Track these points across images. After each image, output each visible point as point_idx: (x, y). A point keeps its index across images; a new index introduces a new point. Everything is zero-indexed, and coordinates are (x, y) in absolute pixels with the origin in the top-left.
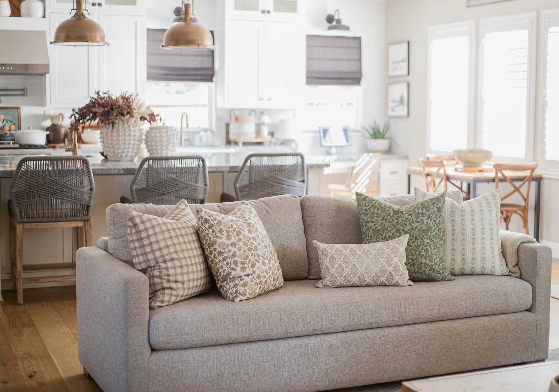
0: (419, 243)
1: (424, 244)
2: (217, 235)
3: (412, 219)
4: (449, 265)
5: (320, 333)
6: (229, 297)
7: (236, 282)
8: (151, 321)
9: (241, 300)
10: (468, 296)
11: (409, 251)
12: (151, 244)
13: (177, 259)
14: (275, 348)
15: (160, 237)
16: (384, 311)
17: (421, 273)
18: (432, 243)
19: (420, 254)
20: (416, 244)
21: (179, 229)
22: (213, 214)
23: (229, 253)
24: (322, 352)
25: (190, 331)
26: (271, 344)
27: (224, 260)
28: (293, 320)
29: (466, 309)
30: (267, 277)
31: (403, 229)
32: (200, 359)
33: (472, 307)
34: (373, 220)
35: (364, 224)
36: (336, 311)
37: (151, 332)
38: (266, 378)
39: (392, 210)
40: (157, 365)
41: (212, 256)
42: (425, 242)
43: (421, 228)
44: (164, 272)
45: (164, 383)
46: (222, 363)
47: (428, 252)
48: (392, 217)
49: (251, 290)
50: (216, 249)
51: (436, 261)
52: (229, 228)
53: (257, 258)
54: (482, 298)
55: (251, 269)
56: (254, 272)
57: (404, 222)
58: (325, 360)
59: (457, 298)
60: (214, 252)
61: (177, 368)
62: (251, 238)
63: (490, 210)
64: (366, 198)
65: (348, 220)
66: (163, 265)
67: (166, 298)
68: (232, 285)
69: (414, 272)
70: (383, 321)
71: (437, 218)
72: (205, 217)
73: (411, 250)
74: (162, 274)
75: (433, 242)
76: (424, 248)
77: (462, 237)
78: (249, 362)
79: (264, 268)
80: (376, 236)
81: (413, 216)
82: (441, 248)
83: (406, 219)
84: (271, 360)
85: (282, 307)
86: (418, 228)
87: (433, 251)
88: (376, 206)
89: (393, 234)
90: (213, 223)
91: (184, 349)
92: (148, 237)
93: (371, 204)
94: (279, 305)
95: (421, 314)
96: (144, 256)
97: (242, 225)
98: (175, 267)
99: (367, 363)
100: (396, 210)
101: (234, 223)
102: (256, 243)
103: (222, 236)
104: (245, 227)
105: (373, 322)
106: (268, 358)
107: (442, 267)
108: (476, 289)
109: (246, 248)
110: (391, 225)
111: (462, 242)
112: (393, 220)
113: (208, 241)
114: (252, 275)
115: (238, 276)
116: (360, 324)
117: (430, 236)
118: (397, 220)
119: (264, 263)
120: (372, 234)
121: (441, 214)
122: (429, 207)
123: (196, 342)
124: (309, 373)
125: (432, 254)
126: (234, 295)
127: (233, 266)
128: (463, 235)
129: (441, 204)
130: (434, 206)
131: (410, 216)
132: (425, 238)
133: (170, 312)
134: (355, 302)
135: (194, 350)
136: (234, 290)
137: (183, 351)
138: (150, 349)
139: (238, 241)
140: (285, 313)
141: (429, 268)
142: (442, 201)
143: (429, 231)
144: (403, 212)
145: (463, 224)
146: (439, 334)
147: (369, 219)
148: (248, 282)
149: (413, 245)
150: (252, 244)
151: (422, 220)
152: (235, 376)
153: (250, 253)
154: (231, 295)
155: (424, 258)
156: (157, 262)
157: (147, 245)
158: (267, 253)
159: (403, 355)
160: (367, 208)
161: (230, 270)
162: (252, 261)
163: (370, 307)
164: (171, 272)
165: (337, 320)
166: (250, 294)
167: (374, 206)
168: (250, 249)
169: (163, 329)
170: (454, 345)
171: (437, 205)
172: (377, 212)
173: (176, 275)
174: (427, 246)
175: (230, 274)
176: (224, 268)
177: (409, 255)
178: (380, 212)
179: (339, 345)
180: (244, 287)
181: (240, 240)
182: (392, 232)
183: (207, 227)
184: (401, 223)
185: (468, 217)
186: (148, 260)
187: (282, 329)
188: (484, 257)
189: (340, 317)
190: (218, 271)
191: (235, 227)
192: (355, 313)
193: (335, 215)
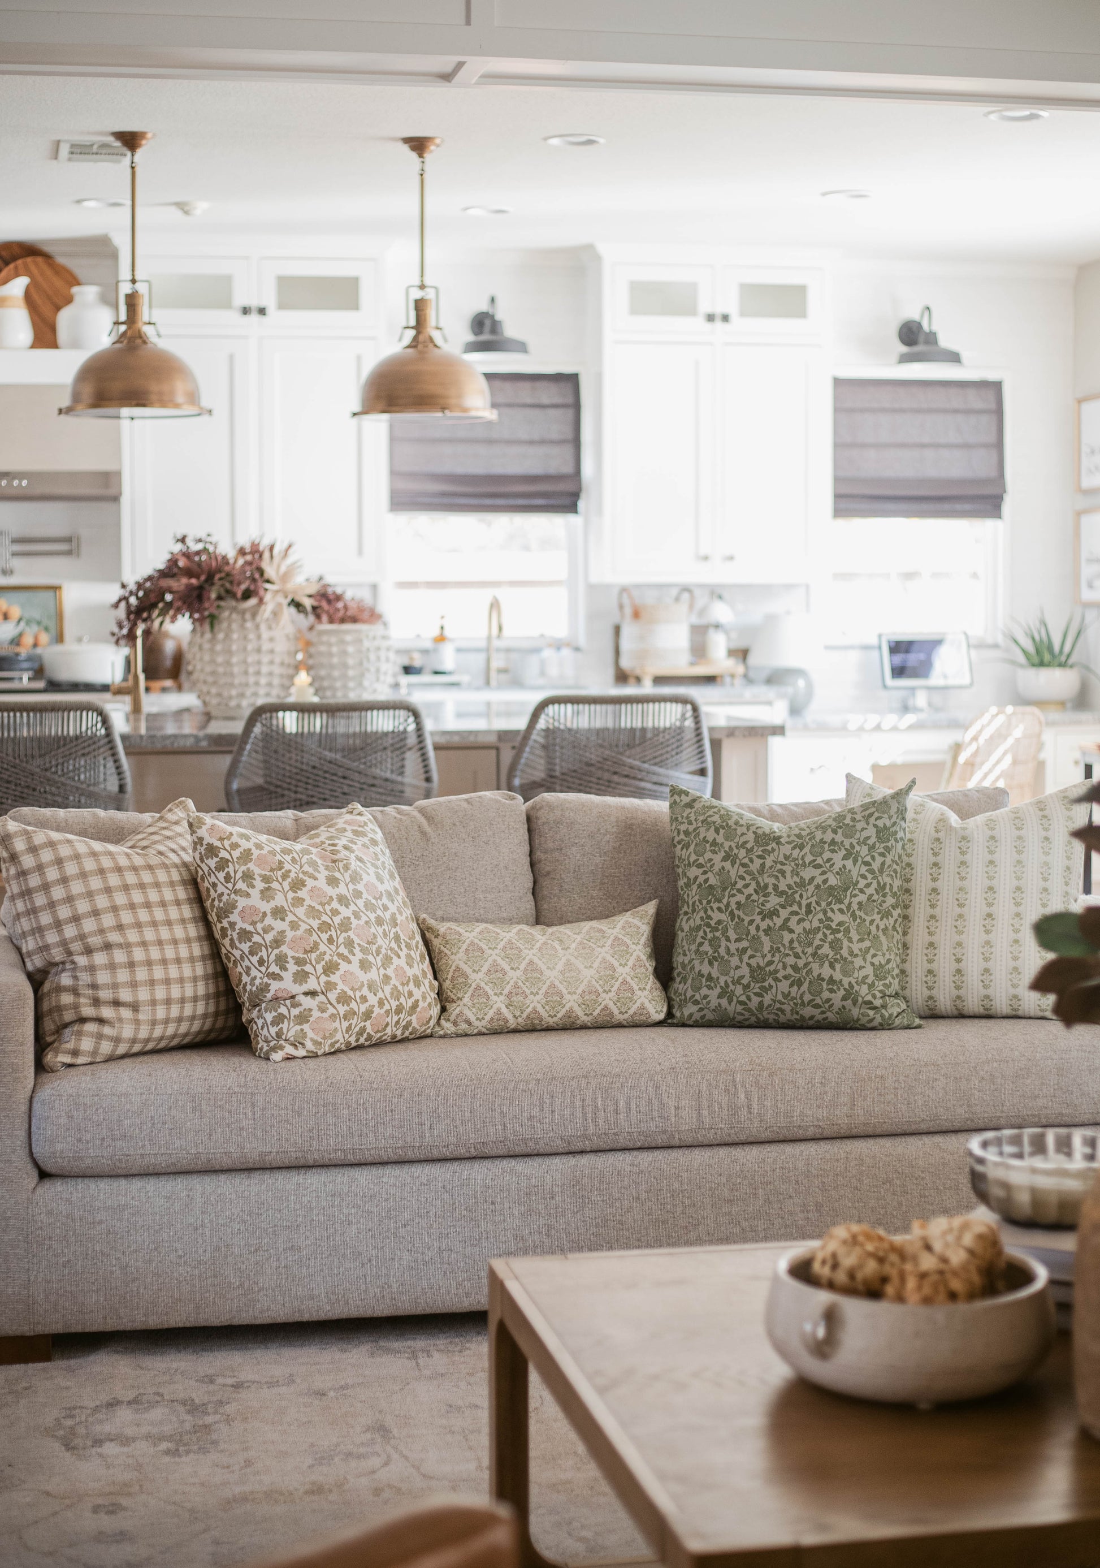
0: (816, 924)
1: (829, 927)
2: (237, 887)
3: (803, 858)
4: (919, 988)
5: (501, 1152)
6: (261, 1049)
7: (280, 1011)
8: (36, 1100)
9: (289, 1058)
10: (943, 1072)
11: (787, 945)
12: (52, 905)
13: (120, 946)
14: (372, 1186)
15: (77, 887)
16: (683, 1103)
17: (820, 1007)
18: (853, 925)
19: (816, 953)
20: (808, 927)
21: (135, 869)
22: (231, 834)
23: (265, 936)
24: (506, 1206)
25: (137, 1131)
26: (363, 1177)
27: (252, 953)
28: (420, 1113)
29: (936, 1108)
30: (373, 1000)
31: (774, 885)
32: (167, 1205)
33: (953, 1102)
34: (701, 861)
35: (680, 871)
36: (546, 1096)
37: (33, 1128)
38: (347, 1265)
39: (755, 833)
40: (50, 1213)
41: (226, 942)
42: (832, 921)
43: (825, 881)
44: (85, 978)
45: (69, 1261)
46: (227, 1218)
47: (841, 948)
48: (749, 851)
49: (321, 1034)
50: (235, 924)
51: (863, 973)
52: (272, 870)
53: (342, 950)
54: (986, 1077)
55: (323, 979)
56: (330, 986)
57: (779, 866)
58: (514, 1226)
59: (907, 1077)
60: (229, 932)
61: (103, 1226)
62: (334, 897)
63: (1047, 839)
64: (694, 800)
65: (650, 861)
66: (82, 961)
67: (86, 1044)
68: (269, 1017)
69: (800, 1001)
70: (683, 1127)
71: (876, 855)
72: (208, 840)
73: (791, 941)
74: (80, 983)
75: (858, 920)
76: (830, 937)
77: (958, 910)
78: (299, 1219)
79: (363, 977)
80: (705, 902)
81: (807, 849)
82: (883, 938)
83: (786, 857)
84: (361, 1217)
85: (393, 1080)
86: (815, 883)
87: (856, 948)
88: (714, 823)
89: (750, 895)
90: (227, 856)
91: (126, 1176)
92: (46, 887)
93: (701, 818)
94: (386, 1072)
95: (797, 1114)
96: (37, 935)
97: (313, 864)
98: (112, 966)
99: (639, 1240)
100: (764, 834)
101: (288, 858)
102: (345, 912)
103: (250, 891)
104: (322, 868)
105: (654, 1129)
106: (353, 1211)
107: (880, 991)
108: (967, 1054)
109: (315, 924)
110: (745, 875)
111: (956, 924)
112: (751, 860)
113: (216, 903)
114: (323, 993)
115: (285, 995)
116: (615, 1134)
117: (850, 904)
118: (761, 861)
119: (364, 965)
120: (697, 897)
121: (889, 844)
122: (854, 826)
123: (153, 1161)
124: (469, 1258)
125: (851, 953)
126: (272, 1044)
127: (274, 969)
128: (961, 905)
129: (890, 817)
130: (868, 824)
131: (797, 850)
132: (832, 910)
133: (88, 1078)
134: (603, 1075)
135: (153, 1181)
136: (273, 1030)
137: (123, 1182)
138: (35, 1173)
139: (293, 905)
140: (399, 1096)
141: (842, 992)
142: (893, 810)
143: (846, 890)
144: (780, 837)
145: (963, 874)
146: (854, 1172)
147: (693, 858)
148: (310, 1010)
149: (799, 929)
150: (335, 912)
151: (829, 860)
152: (262, 1253)
153: (325, 937)
154: (265, 1044)
155: (827, 964)
156: (69, 953)
157: (43, 908)
158: (379, 939)
159: (744, 1224)
160: (691, 828)
161: (266, 980)
162: (327, 958)
163: (643, 1088)
164: (103, 977)
165: (546, 1120)
166: (316, 1043)
167: (708, 824)
168: (325, 927)
169: (63, 1120)
170: (901, 1204)
171: (876, 819)
172: (715, 839)
173: (115, 986)
174: (838, 932)
175: (265, 988)
176: (254, 972)
177: (788, 955)
178: (720, 839)
179: (555, 1189)
180: (300, 1024)
181: (299, 902)
182: (747, 892)
183: (213, 866)
184: (771, 868)
185: (977, 857)
186: (45, 948)
187: (391, 1136)
188: (1016, 969)
189: (557, 1112)
190: (240, 980)
191: (291, 868)
192: (600, 1103)
193: (614, 848)
